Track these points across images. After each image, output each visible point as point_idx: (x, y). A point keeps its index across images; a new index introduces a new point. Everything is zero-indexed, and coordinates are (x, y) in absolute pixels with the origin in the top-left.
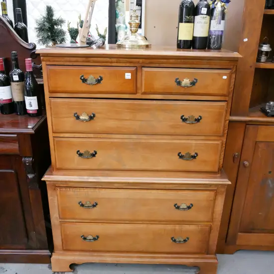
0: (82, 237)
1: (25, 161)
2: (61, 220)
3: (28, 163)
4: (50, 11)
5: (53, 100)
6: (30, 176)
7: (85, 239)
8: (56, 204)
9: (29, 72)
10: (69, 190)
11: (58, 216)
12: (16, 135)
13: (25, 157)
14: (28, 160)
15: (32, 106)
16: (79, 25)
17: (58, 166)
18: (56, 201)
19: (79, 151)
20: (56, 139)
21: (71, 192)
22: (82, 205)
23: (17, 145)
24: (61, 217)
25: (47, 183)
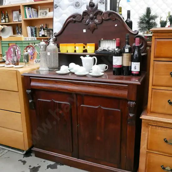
0: (162, 166)
1: (130, 104)
2: (148, 151)
3: (132, 105)
4: (148, 11)
5: (156, 62)
6: (131, 115)
7: (164, 168)
8: (146, 138)
9: (137, 46)
10: (158, 128)
11: (146, 147)
12: (127, 85)
13: (131, 101)
14: (132, 103)
15: (136, 69)
16: (168, 18)
17: (152, 110)
18: (147, 135)
19: (170, 100)
20: (154, 90)
21: (159, 130)
22: (166, 142)
23: (127, 92)
24: (148, 148)
25: (143, 121)
